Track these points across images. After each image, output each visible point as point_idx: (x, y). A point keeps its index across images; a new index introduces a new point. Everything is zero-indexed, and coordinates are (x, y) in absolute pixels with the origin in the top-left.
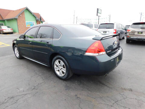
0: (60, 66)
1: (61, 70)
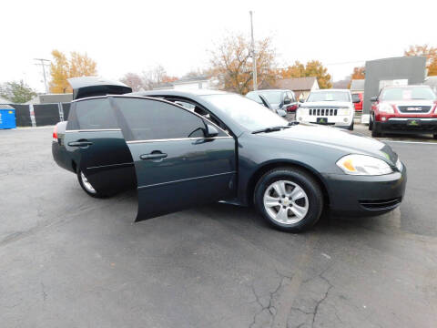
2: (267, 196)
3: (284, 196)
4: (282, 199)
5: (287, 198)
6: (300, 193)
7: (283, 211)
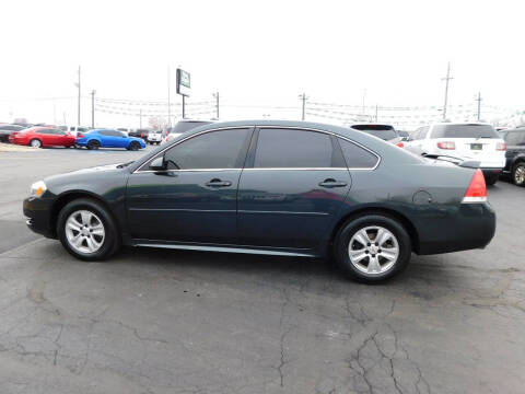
0: (373, 245)
1: (374, 256)
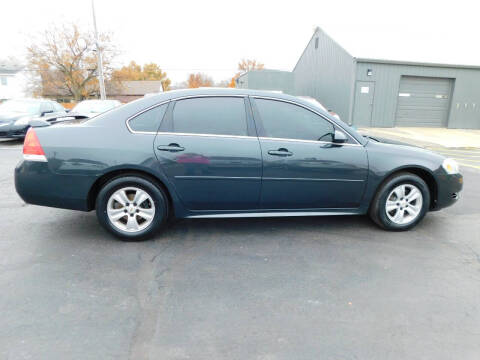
2: (388, 202)
3: (402, 199)
4: (401, 202)
5: (404, 200)
6: (415, 194)
7: (400, 213)
